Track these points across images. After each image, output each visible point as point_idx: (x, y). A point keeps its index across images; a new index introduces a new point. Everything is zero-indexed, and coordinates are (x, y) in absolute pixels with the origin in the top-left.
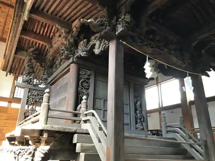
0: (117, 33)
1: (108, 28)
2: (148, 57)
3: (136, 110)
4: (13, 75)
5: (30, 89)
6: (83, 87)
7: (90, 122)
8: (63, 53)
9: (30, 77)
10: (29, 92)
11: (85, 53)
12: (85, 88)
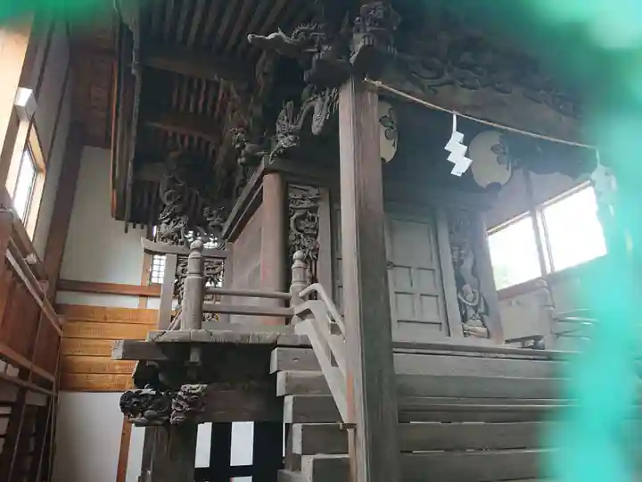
0: (352, 60)
1: (325, 48)
2: (457, 116)
3: (460, 282)
4: (142, 228)
5: (178, 255)
6: (302, 231)
7: (313, 317)
8: (239, 149)
9: (177, 226)
10: (177, 265)
11: (290, 137)
12: (305, 235)
